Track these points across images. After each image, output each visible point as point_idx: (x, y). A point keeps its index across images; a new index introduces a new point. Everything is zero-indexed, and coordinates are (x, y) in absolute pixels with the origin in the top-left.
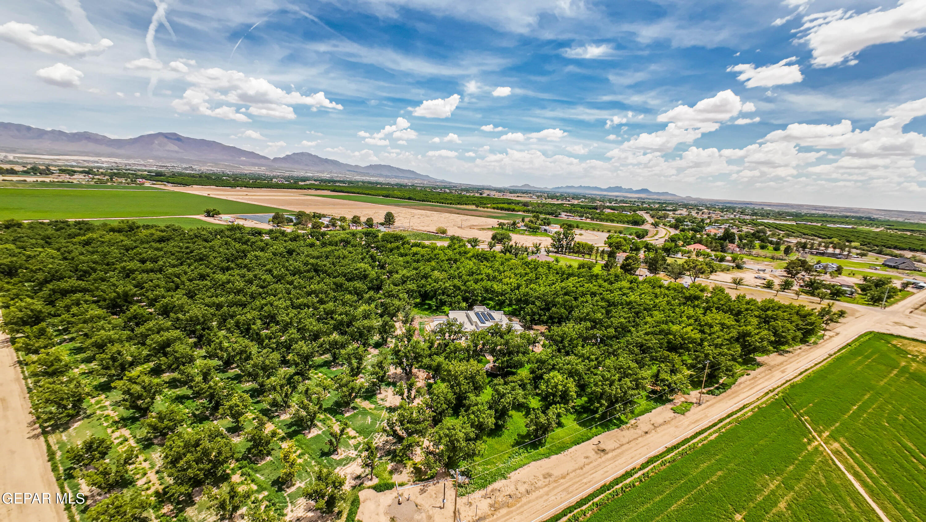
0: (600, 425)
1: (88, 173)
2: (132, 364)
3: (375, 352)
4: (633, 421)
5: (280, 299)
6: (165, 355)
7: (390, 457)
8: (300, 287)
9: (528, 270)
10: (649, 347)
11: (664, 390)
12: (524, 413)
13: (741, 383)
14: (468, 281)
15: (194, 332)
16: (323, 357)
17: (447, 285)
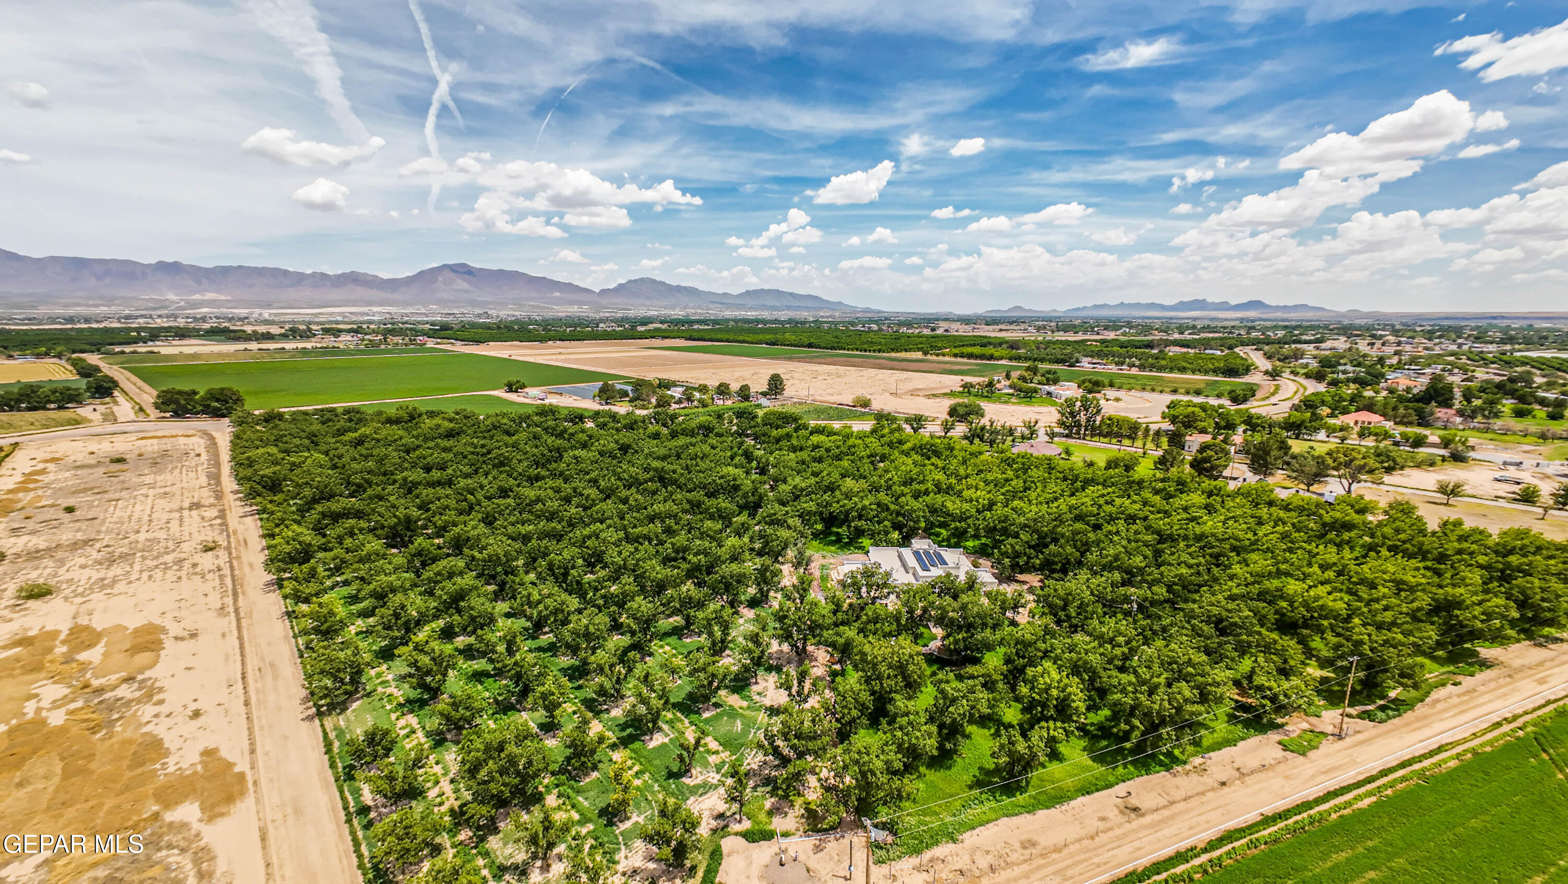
0: (1132, 762)
1: (356, 331)
2: (419, 623)
3: (749, 613)
4: (1197, 761)
5: (609, 527)
6: (459, 611)
7: (769, 788)
8: (639, 508)
9: (1010, 473)
10: (1235, 624)
11: (1264, 706)
12: (992, 731)
13: (1437, 701)
14: (903, 495)
15: (493, 577)
16: (671, 620)
17: (867, 502)
